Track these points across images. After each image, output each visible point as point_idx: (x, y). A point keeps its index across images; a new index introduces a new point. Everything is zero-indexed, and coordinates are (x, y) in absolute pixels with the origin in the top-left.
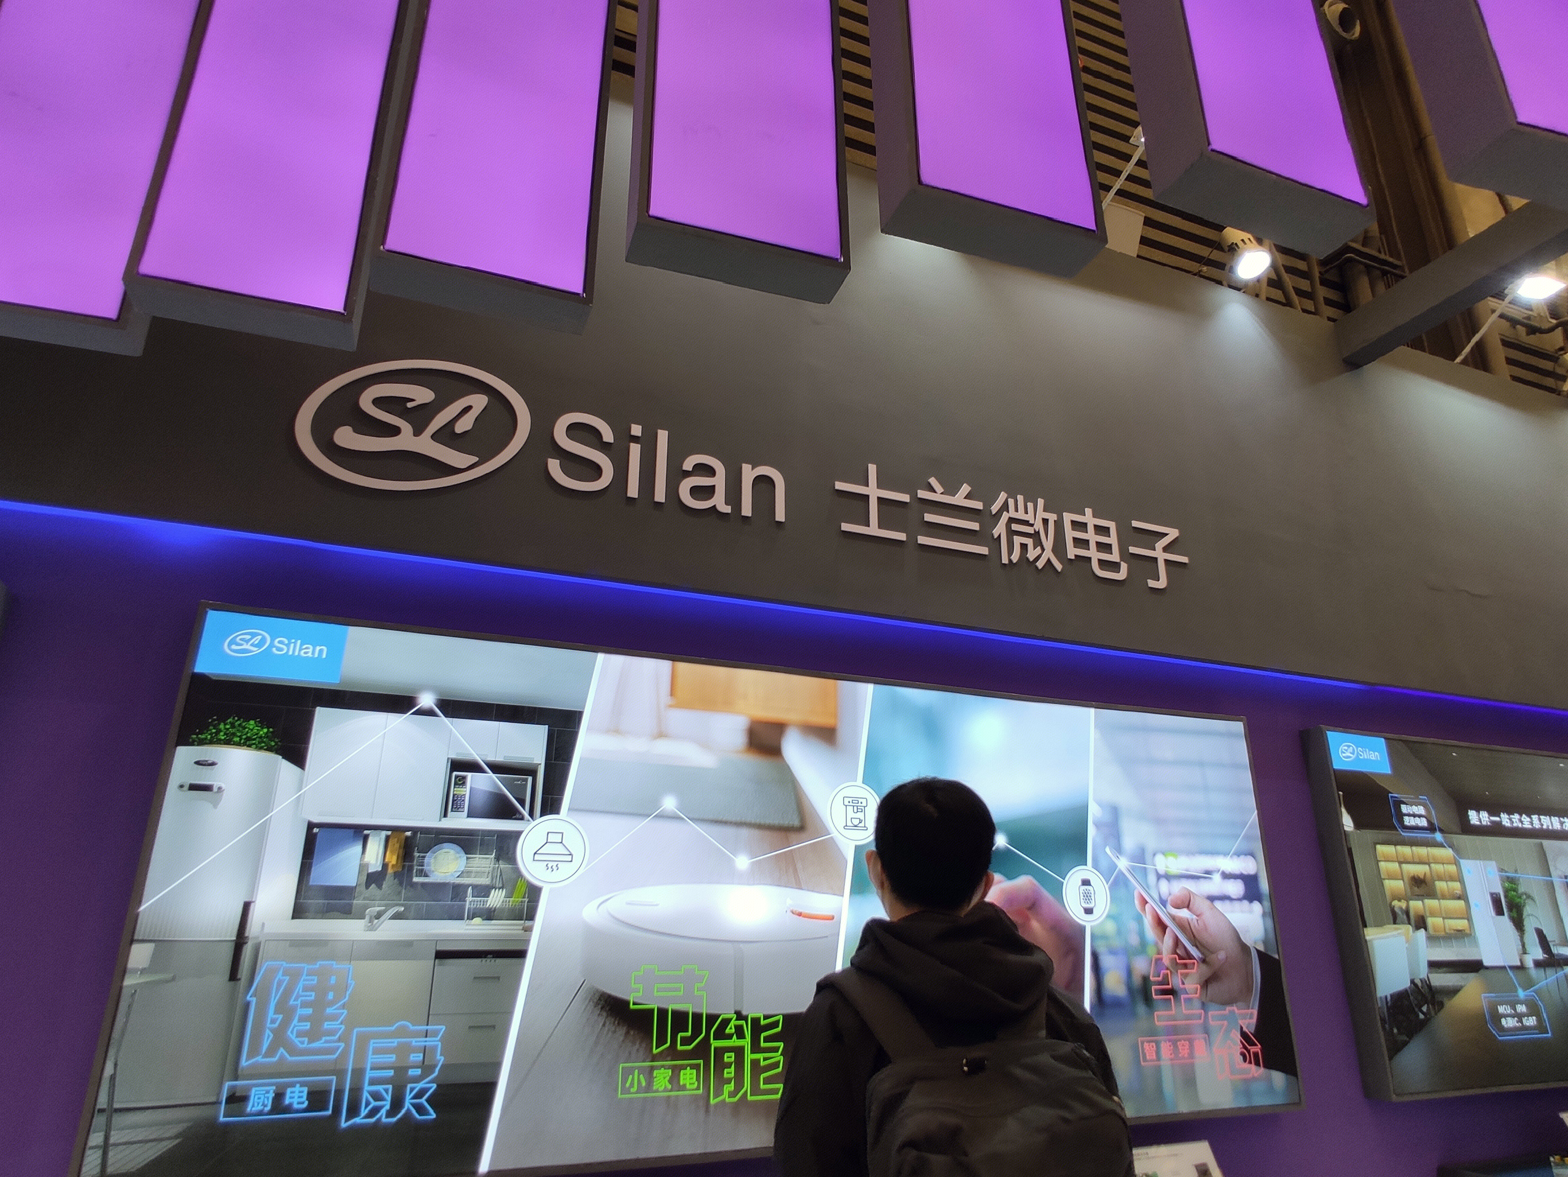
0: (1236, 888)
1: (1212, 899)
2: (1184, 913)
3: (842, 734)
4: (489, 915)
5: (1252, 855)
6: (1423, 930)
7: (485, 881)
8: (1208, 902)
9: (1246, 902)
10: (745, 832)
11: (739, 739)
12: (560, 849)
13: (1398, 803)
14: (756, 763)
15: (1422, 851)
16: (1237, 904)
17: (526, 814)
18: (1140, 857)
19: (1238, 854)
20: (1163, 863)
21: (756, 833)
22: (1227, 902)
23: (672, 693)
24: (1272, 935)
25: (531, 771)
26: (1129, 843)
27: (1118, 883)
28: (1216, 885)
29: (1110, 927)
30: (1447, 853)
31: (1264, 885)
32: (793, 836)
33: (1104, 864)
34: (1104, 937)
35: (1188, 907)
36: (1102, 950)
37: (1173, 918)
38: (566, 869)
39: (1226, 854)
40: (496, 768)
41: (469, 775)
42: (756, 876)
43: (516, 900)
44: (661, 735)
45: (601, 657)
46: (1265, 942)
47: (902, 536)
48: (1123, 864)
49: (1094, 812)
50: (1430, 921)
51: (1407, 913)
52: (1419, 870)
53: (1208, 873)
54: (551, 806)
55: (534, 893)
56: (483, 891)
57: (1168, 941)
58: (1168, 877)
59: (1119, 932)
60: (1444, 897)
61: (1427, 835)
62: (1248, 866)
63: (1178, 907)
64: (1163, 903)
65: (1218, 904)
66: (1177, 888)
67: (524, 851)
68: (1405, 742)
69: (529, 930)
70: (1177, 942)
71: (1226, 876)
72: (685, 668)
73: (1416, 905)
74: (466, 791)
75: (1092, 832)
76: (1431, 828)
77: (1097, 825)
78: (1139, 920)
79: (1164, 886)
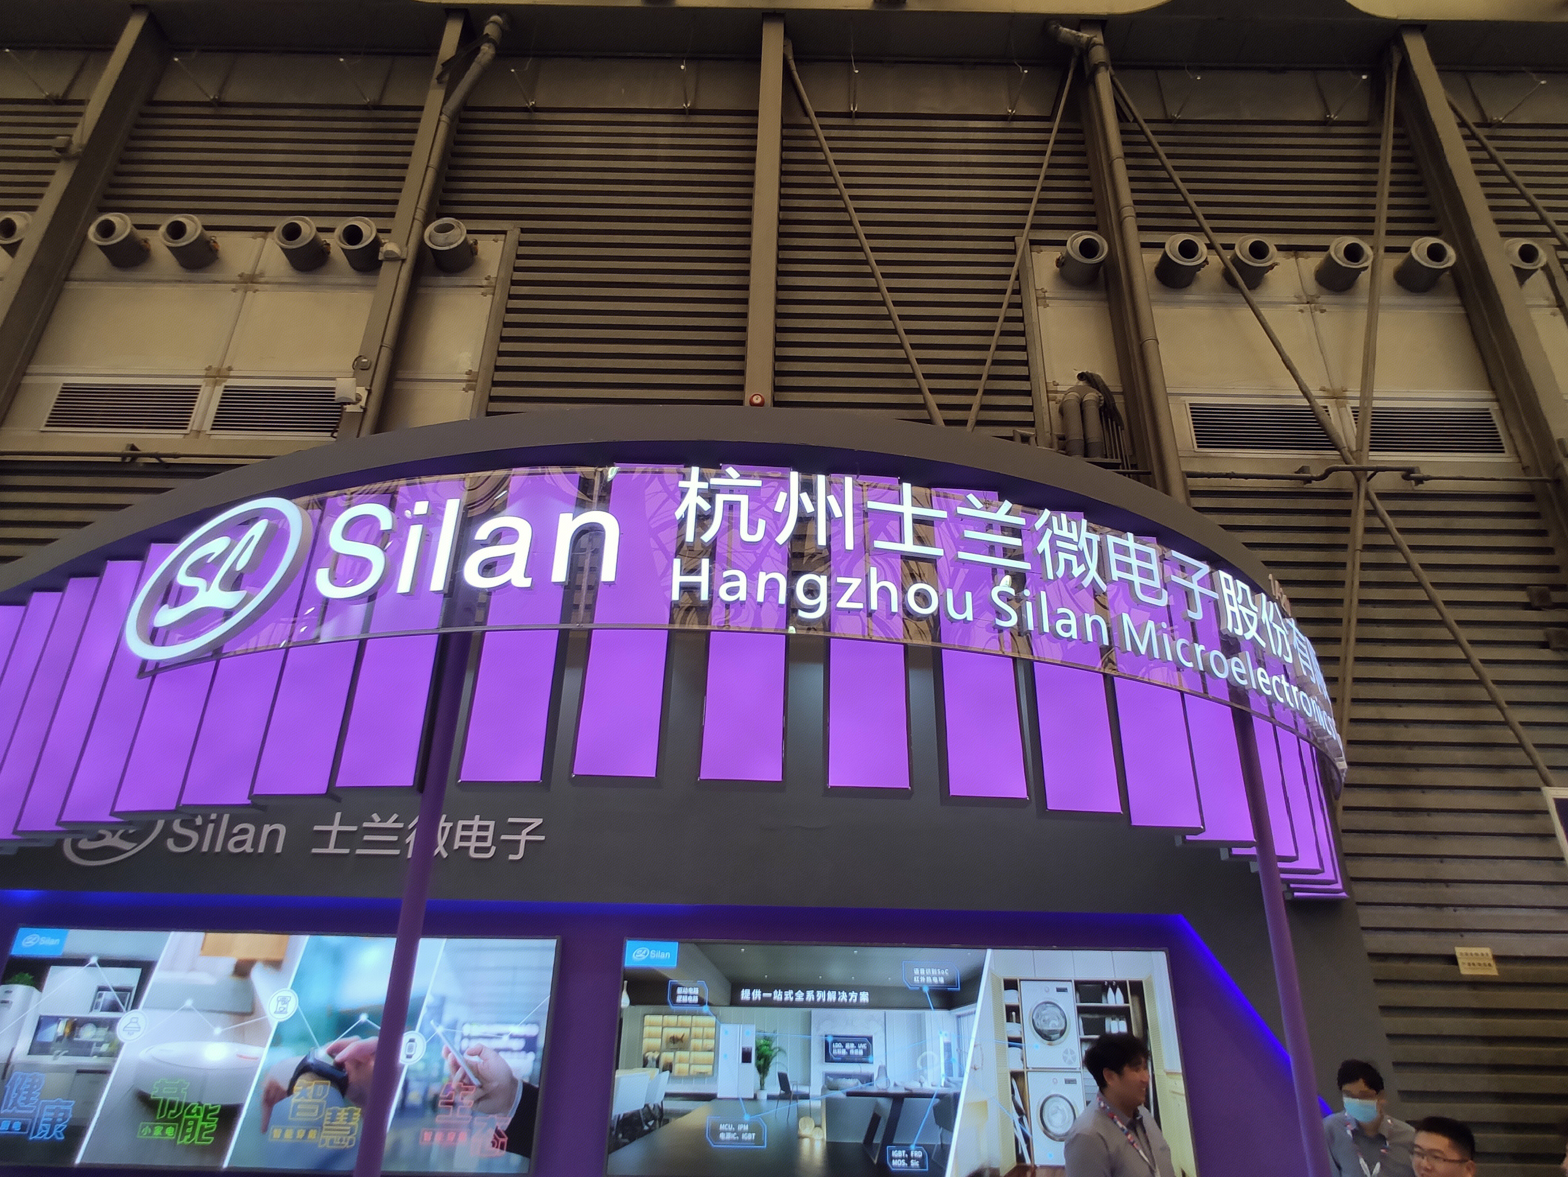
0: (520, 1044)
1: (498, 1050)
2: (475, 1059)
3: (285, 965)
4: (100, 1055)
5: (537, 1023)
6: (668, 1072)
7: (101, 1040)
8: (495, 1053)
9: (523, 1053)
10: (222, 1016)
11: (231, 969)
12: (135, 1025)
13: (675, 987)
14: (236, 981)
15: (687, 1019)
16: (516, 1055)
17: (124, 1009)
18: (453, 1026)
19: (526, 1023)
20: (467, 1030)
21: (227, 1016)
22: (509, 1054)
23: (202, 949)
24: (537, 1073)
25: (129, 990)
26: (447, 1018)
27: (433, 1041)
28: (504, 1042)
29: (421, 1066)
30: (712, 1020)
31: (541, 1042)
32: (246, 1018)
33: (427, 1030)
34: (415, 1071)
35: (479, 1055)
36: (412, 1078)
37: (466, 1062)
38: (136, 1035)
39: (516, 1023)
40: (117, 989)
41: (105, 993)
42: (223, 1038)
43: (112, 1049)
44: (192, 969)
45: (172, 933)
46: (531, 1077)
47: (347, 851)
48: (440, 1030)
49: (429, 1000)
50: (677, 1067)
51: (658, 1061)
52: (678, 1032)
53: (500, 1035)
54: (135, 1005)
55: (120, 1046)
56: (100, 1044)
57: (459, 1074)
58: (470, 1038)
59: (426, 1069)
60: (695, 1050)
61: (697, 1008)
62: (531, 1030)
63: (472, 1055)
64: (462, 1052)
65: (502, 1054)
66: (474, 1044)
67: (120, 1027)
68: (696, 944)
69: (115, 1062)
70: (465, 1075)
71: (512, 1037)
72: (212, 936)
73: (667, 1056)
74: (101, 1000)
75: (424, 1012)
76: (701, 1002)
77: (429, 1008)
78: (442, 1062)
79: (465, 1044)
